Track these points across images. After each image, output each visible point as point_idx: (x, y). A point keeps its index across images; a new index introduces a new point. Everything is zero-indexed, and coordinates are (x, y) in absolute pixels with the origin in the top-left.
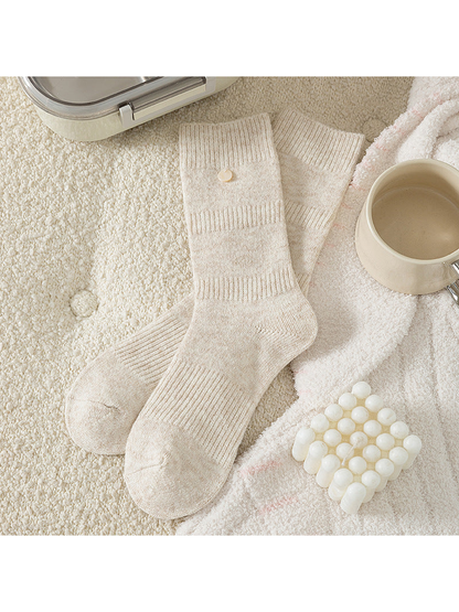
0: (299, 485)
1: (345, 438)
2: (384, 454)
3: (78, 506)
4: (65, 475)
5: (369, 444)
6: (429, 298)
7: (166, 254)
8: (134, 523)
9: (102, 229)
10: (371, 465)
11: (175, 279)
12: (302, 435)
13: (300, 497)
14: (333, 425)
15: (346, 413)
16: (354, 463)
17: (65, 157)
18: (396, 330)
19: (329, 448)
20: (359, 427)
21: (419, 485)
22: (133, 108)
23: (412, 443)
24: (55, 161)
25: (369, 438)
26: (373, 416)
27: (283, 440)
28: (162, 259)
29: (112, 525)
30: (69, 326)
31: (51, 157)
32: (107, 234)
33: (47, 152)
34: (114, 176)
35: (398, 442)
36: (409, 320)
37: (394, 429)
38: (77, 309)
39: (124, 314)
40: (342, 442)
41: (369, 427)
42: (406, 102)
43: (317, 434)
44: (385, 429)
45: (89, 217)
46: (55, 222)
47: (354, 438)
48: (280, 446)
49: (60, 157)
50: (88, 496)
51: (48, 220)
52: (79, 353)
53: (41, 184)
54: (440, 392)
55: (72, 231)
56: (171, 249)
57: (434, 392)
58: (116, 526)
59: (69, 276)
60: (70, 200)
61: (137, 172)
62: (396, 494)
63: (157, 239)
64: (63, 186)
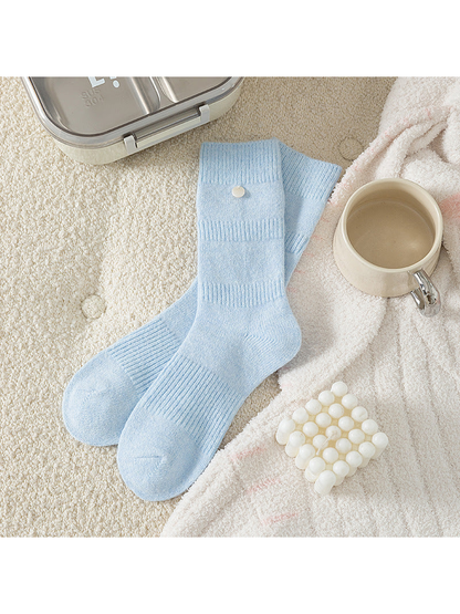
0: (281, 468)
1: (322, 430)
2: (355, 447)
3: (90, 487)
4: (78, 459)
5: (342, 437)
6: (396, 301)
7: (165, 263)
8: (138, 501)
9: (109, 241)
10: (342, 456)
11: (173, 286)
12: (284, 425)
13: (282, 478)
14: (312, 417)
15: (324, 408)
16: (328, 453)
17: (75, 177)
18: (367, 331)
19: (307, 438)
20: (335, 421)
21: (386, 468)
22: (136, 139)
23: (380, 439)
24: (66, 181)
25: (343, 432)
26: (347, 412)
27: (267, 429)
28: (161, 267)
29: (118, 503)
30: (80, 327)
31: (64, 178)
32: (113, 245)
33: (59, 173)
34: (118, 193)
35: (368, 437)
36: (379, 322)
37: (365, 426)
38: (87, 312)
39: (128, 317)
40: (319, 434)
41: (344, 423)
42: (378, 123)
43: (297, 425)
44: (358, 425)
45: (97, 230)
46: (67, 235)
47: (329, 432)
48: (264, 434)
49: (71, 177)
50: (97, 478)
51: (61, 234)
52: (89, 351)
53: (54, 201)
54: (406, 385)
55: (82, 243)
56: (169, 259)
57: (401, 386)
58: (122, 504)
59: (80, 283)
60: (80, 216)
61: (139, 190)
62: (367, 477)
63: (157, 250)
64: (74, 203)
